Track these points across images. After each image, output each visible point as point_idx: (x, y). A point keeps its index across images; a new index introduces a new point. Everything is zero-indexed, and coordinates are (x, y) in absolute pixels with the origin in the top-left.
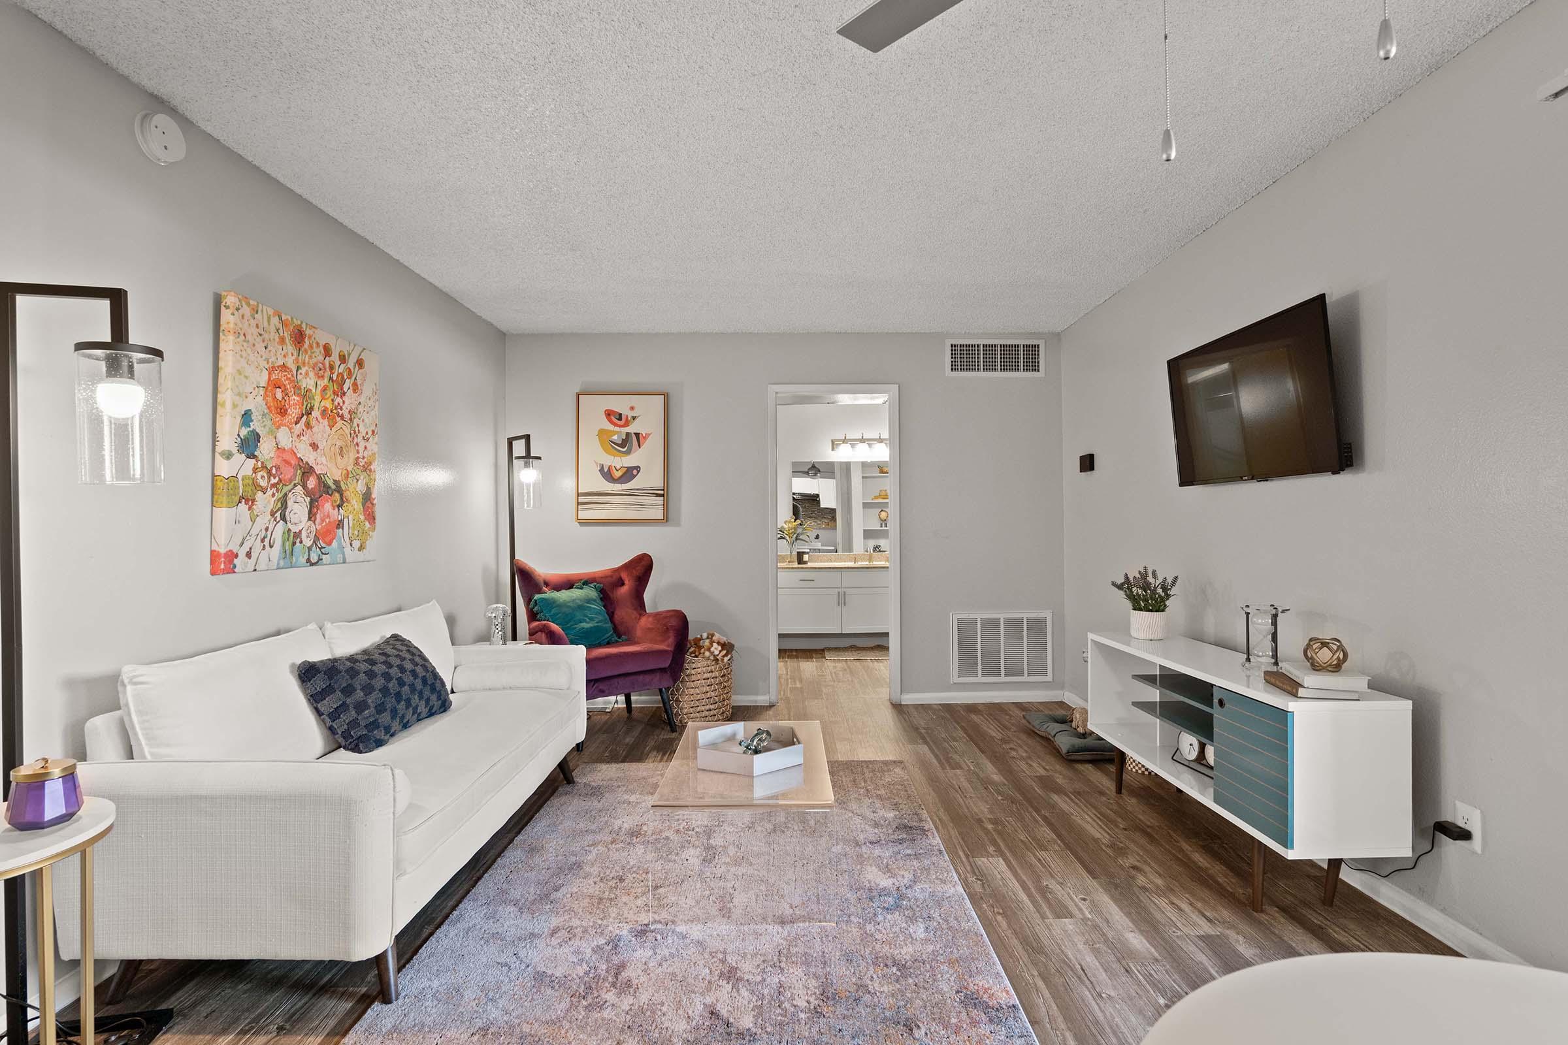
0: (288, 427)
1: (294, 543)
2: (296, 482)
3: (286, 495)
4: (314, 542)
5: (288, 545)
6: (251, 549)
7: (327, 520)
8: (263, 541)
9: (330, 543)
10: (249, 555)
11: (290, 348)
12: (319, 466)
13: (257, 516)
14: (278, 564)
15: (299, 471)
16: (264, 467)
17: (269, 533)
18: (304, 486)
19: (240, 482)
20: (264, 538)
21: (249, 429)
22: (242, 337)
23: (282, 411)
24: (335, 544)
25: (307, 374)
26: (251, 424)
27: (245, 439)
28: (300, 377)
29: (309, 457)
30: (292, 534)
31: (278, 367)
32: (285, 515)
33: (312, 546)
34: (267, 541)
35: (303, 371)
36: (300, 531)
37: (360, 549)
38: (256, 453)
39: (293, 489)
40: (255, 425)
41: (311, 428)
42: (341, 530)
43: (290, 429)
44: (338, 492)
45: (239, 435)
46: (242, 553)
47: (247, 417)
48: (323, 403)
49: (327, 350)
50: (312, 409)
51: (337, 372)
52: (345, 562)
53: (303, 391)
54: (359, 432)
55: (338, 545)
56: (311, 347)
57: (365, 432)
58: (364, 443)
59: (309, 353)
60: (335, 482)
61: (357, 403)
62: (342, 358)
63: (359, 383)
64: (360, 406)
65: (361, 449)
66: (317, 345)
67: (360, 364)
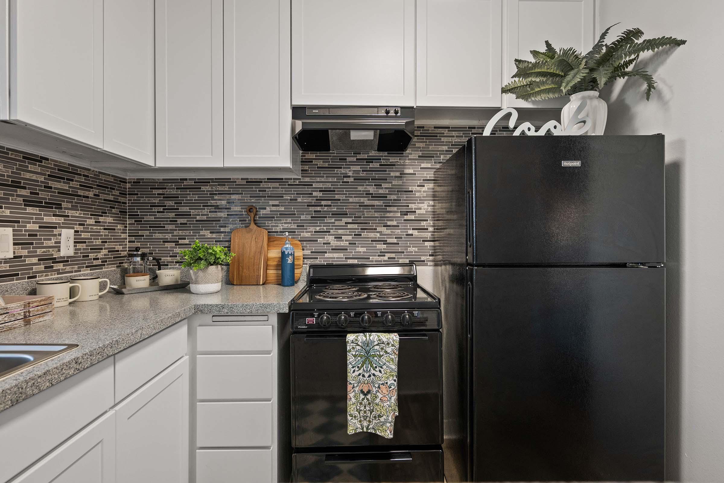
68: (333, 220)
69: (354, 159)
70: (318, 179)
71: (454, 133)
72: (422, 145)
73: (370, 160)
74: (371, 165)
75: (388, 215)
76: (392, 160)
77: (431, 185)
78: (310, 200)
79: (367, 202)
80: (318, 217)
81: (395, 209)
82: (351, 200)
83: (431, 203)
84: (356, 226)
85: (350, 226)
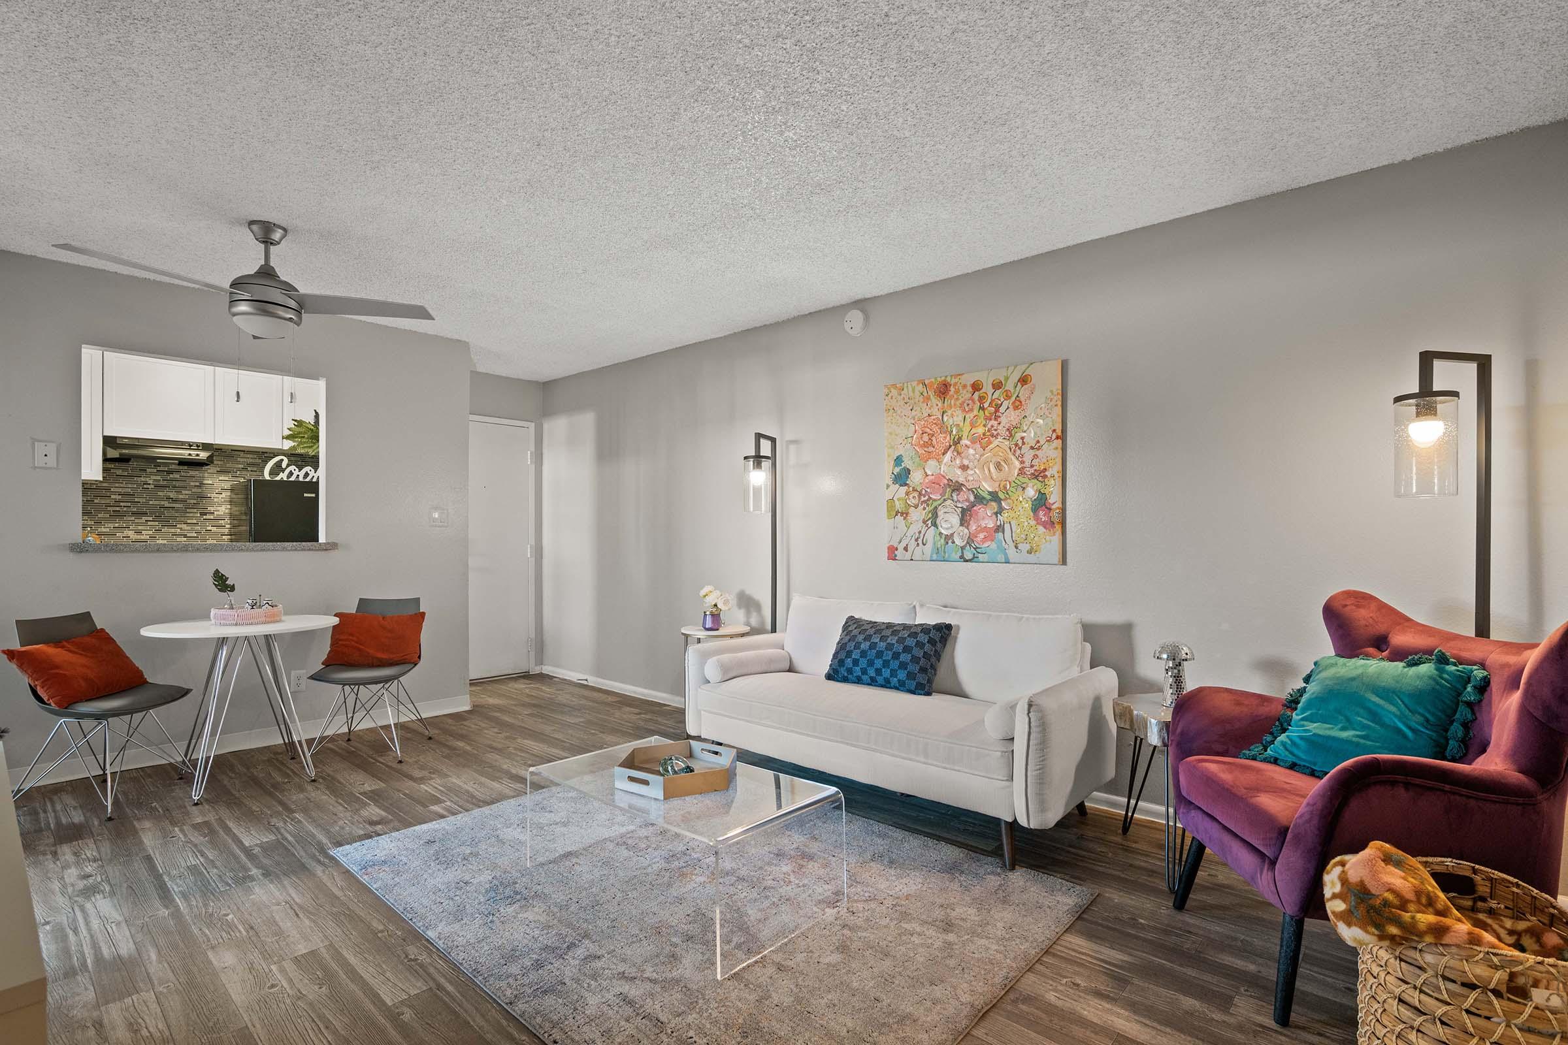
0: (935, 459)
1: (946, 543)
2: (945, 498)
3: (936, 508)
4: (968, 543)
5: (940, 544)
6: (907, 545)
7: (983, 526)
8: (917, 540)
10: (906, 549)
11: (935, 400)
12: (970, 483)
13: (911, 523)
14: (931, 557)
15: (948, 489)
16: (914, 490)
17: (922, 535)
18: (955, 499)
19: (896, 503)
20: (918, 538)
21: (901, 468)
22: (892, 411)
23: (929, 449)
24: (994, 545)
25: (953, 414)
26: (902, 464)
27: (898, 475)
28: (945, 419)
29: (959, 476)
30: (944, 537)
31: (923, 419)
32: (935, 523)
33: (965, 546)
34: (920, 541)
35: (949, 412)
37: (1030, 552)
38: (907, 482)
39: (943, 503)
40: (907, 463)
41: (960, 454)
42: (1000, 534)
43: (938, 460)
44: (995, 501)
45: (893, 473)
46: (901, 547)
47: (898, 460)
48: (974, 431)
49: (976, 387)
50: (960, 439)
51: (989, 401)
52: (1007, 562)
53: (949, 428)
54: (1024, 443)
55: (998, 547)
56: (957, 392)
57: (1035, 442)
58: (1032, 452)
59: (955, 396)
60: (990, 493)
61: (1021, 417)
62: (997, 386)
63: (1022, 399)
64: (1026, 419)
65: (1027, 459)
66: (965, 386)
67: (1024, 381)
68: (133, 518)
69: (155, 471)
70: (117, 485)
71: (248, 456)
72: (219, 463)
73: (169, 472)
74: (171, 476)
75: (188, 515)
76: (192, 473)
77: (229, 494)
78: (108, 501)
79: (167, 504)
80: (118, 515)
81: (195, 510)
82: (151, 503)
83: (229, 507)
84: (157, 523)
85: (149, 523)
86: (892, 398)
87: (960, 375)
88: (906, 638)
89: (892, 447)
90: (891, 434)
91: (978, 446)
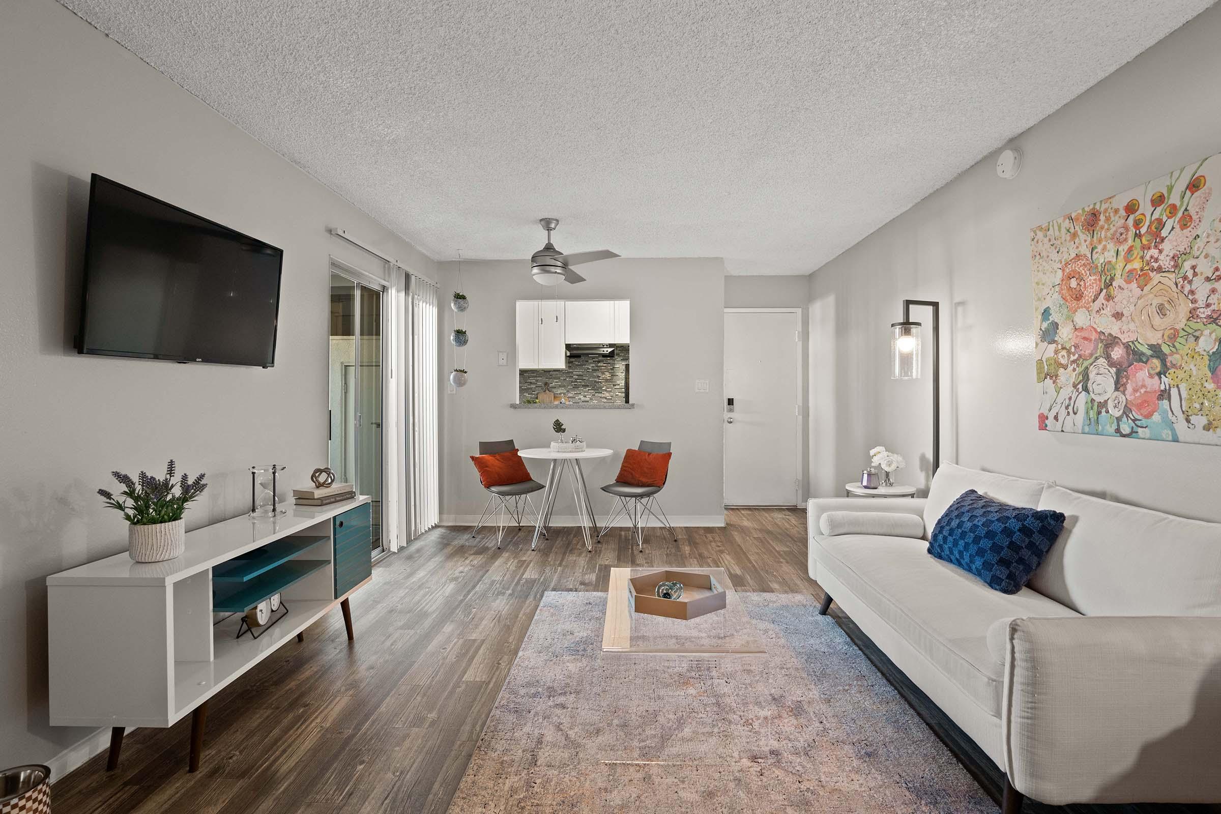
0: (1085, 307)
1: (1099, 413)
2: (1097, 355)
3: (1087, 368)
4: (1124, 412)
5: (1092, 414)
6: (1057, 413)
7: (1142, 391)
8: (1067, 408)
9: (1149, 416)
10: (1056, 418)
11: (1083, 236)
12: (1126, 335)
13: (1061, 388)
14: (1083, 429)
15: (1100, 345)
16: (1063, 347)
17: (1072, 402)
18: (1108, 357)
19: (1045, 363)
20: (1068, 406)
21: (1048, 322)
22: (1038, 257)
23: (1079, 297)
24: (1156, 417)
25: (1104, 248)
26: (1050, 317)
27: (1046, 331)
28: (1095, 256)
29: (1113, 328)
30: (1096, 404)
31: (1071, 260)
32: (1087, 387)
33: (1121, 416)
34: (1070, 410)
35: (1100, 248)
36: (1106, 402)
37: (1207, 428)
38: (1056, 339)
39: (1094, 362)
40: (1055, 317)
41: (1113, 298)
42: (1166, 402)
43: (1087, 309)
44: (1158, 357)
45: (1041, 329)
46: (1051, 416)
47: (1046, 313)
48: (1129, 267)
49: (1131, 208)
50: (1112, 279)
51: (1147, 223)
52: (1176, 440)
53: (1100, 268)
54: (1195, 274)
55: (1163, 418)
56: (1108, 219)
57: (1212, 269)
58: (1209, 286)
59: (1106, 226)
60: (1151, 347)
61: (1191, 239)
62: (1158, 201)
63: (1192, 211)
64: (1198, 240)
65: (1201, 296)
66: (1116, 211)
67: (1194, 186)
68: (583, 389)
75: (608, 386)
78: (572, 379)
79: (597, 380)
82: (590, 380)
84: (593, 391)
85: (590, 391)
86: (1037, 242)
87: (1110, 198)
88: (993, 522)
89: (1039, 299)
90: (1038, 284)
91: (1134, 285)
